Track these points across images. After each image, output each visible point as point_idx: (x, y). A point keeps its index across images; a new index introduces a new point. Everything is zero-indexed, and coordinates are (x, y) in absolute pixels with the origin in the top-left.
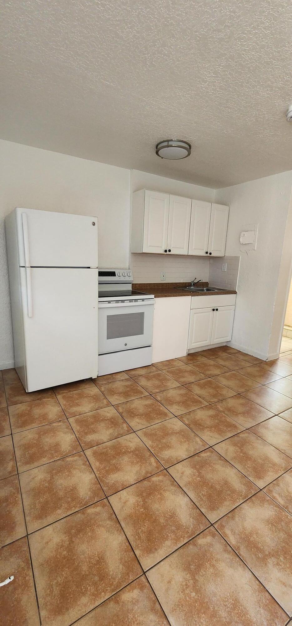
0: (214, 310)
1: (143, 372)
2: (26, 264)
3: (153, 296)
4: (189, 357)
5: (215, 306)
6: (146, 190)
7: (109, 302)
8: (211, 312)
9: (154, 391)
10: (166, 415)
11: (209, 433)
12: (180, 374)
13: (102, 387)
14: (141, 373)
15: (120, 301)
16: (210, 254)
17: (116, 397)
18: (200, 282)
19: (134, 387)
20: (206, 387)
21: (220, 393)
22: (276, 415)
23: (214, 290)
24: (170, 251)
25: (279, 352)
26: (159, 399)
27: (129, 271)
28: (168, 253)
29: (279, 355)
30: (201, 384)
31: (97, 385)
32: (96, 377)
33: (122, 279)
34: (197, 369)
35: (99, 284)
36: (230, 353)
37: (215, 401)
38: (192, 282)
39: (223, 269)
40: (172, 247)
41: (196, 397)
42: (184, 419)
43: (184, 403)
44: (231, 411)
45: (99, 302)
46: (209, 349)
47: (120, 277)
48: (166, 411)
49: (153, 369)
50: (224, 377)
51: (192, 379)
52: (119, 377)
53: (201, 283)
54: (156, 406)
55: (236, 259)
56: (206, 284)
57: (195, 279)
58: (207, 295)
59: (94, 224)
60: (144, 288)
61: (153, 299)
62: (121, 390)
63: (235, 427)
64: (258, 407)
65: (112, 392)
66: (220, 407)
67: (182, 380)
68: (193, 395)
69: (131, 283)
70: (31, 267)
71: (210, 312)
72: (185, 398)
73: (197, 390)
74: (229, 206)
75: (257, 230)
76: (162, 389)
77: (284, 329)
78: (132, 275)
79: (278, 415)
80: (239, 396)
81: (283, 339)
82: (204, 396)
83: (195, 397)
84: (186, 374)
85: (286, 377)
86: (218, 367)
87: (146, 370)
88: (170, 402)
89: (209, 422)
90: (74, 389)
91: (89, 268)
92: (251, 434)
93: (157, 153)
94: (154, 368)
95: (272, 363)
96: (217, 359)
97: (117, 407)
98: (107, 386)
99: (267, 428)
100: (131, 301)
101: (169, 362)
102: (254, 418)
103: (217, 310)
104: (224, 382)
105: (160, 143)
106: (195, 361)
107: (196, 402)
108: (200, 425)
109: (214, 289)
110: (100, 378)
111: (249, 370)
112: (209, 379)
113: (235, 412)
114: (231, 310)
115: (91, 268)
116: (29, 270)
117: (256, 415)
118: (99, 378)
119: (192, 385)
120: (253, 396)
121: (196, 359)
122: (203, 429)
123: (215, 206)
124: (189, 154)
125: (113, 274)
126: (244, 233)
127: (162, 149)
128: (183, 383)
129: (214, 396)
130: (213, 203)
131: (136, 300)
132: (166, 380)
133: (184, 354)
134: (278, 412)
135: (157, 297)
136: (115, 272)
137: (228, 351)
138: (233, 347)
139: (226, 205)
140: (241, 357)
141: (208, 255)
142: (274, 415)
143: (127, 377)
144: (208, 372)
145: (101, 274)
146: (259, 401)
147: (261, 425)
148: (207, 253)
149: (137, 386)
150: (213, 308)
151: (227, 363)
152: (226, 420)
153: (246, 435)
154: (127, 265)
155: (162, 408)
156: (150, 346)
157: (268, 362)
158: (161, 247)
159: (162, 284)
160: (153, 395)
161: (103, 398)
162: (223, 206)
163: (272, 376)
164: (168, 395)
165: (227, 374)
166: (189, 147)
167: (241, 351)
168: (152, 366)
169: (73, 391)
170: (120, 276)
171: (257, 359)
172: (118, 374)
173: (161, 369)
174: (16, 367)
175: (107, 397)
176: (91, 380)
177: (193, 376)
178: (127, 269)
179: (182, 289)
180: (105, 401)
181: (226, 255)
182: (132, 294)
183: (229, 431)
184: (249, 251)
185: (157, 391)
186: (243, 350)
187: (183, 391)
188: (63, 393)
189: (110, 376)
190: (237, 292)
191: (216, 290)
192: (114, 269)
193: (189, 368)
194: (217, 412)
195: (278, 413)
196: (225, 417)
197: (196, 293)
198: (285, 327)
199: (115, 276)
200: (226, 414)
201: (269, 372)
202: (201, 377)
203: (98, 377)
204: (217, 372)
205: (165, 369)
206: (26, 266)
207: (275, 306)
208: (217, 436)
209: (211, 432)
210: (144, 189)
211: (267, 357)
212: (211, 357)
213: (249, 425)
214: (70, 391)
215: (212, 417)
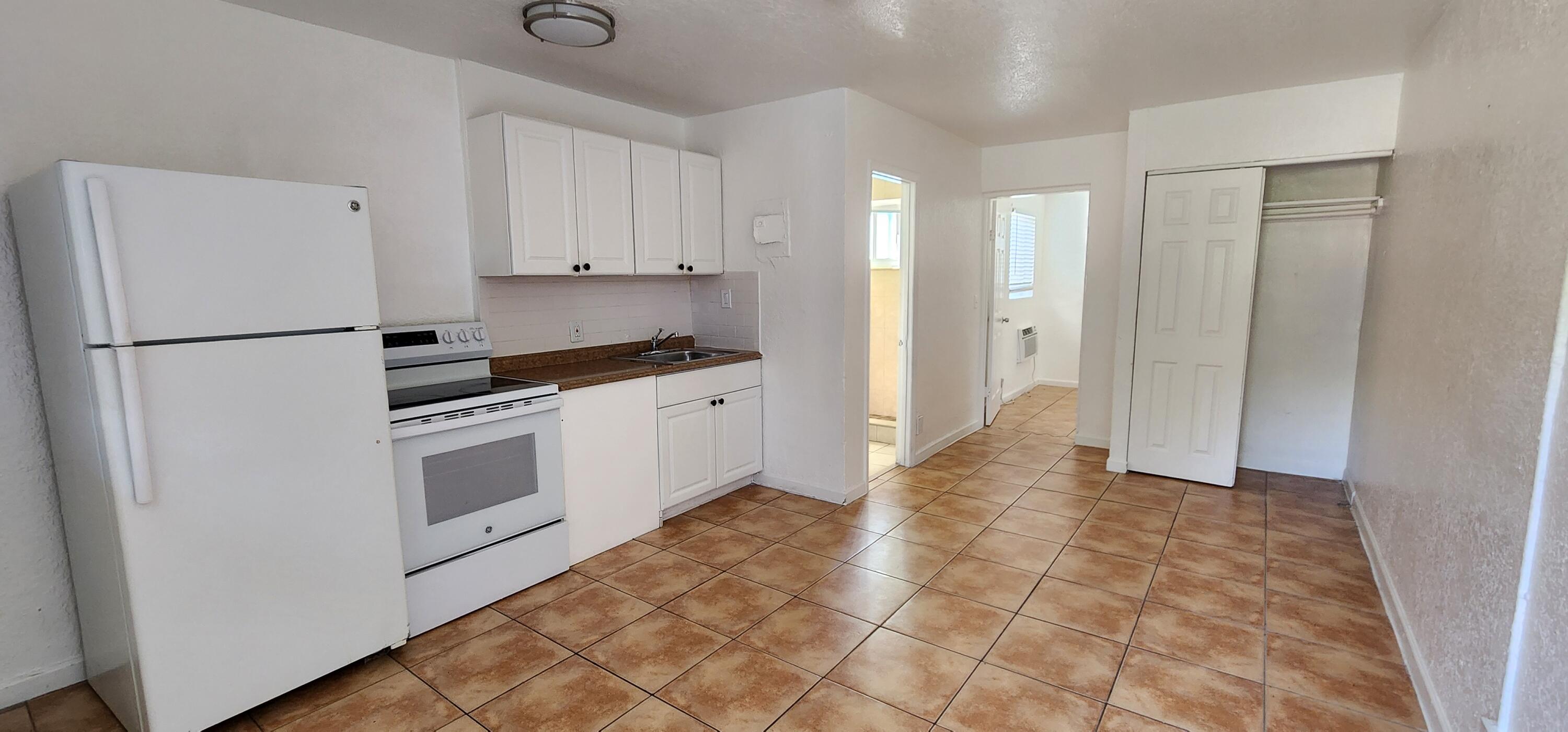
0: (714, 403)
1: (547, 595)
2: (116, 338)
3: (554, 388)
4: (667, 529)
5: (715, 392)
6: (505, 115)
7: (426, 419)
8: (708, 410)
9: (585, 641)
10: (624, 697)
11: (738, 714)
12: (650, 580)
13: (425, 669)
14: (543, 599)
15: (459, 413)
16: (690, 269)
17: (474, 685)
18: (673, 336)
19: (526, 642)
20: (719, 596)
21: (753, 606)
22: (879, 627)
23: (710, 356)
24: (587, 267)
25: (868, 479)
26: (601, 658)
27: (478, 325)
28: (583, 272)
29: (868, 486)
30: (704, 593)
31: (409, 666)
32: (405, 642)
33: (459, 349)
34: (692, 556)
35: (387, 369)
36: (763, 500)
37: (743, 629)
38: (653, 338)
39: (723, 303)
40: (591, 258)
41: (697, 629)
42: (674, 695)
43: (670, 654)
44: (786, 643)
45: (392, 423)
46: (713, 501)
47: (451, 345)
48: (625, 686)
49: (575, 581)
50: (759, 563)
51: (681, 585)
52: (476, 625)
53: (676, 341)
54: (594, 683)
55: (751, 277)
56: (688, 342)
57: (661, 331)
58: (694, 369)
59: (356, 207)
60: (525, 367)
61: (556, 394)
62: (487, 663)
63: (797, 679)
64: (840, 616)
65: (460, 675)
66: (757, 639)
67: (657, 592)
68: (689, 625)
69: (486, 358)
70: (136, 344)
71: (707, 408)
72: (670, 639)
73: (697, 611)
74: (720, 158)
75: (786, 213)
76: (607, 630)
77: (871, 424)
78: (488, 336)
79: (884, 625)
80: (796, 601)
81: (872, 447)
82: (717, 623)
83: (695, 630)
84: (665, 576)
85: (888, 535)
86: (740, 539)
87: (555, 588)
88: (632, 659)
89: (735, 686)
90: (332, 698)
91: (351, 329)
92: (832, 687)
93: (527, 27)
94: (577, 577)
95: (857, 507)
96: (736, 522)
97: (480, 715)
98: (440, 661)
99: (864, 663)
100: (492, 408)
101: (619, 553)
102: (833, 645)
103: (721, 401)
104: (759, 574)
105: (533, 7)
106: (683, 537)
107: (698, 641)
108: (715, 699)
109: (707, 351)
110: (417, 641)
111: (811, 532)
112: (724, 575)
113: (792, 643)
114: (755, 396)
115: (356, 329)
116: (126, 356)
117: (839, 636)
118: (412, 642)
119: (684, 602)
120: (826, 595)
121: (685, 532)
122: (723, 709)
123: (685, 155)
124: (611, 38)
125: (429, 338)
126: (760, 219)
127: (540, 21)
128: (658, 600)
129: (741, 615)
130: (683, 150)
131: (507, 405)
132: (613, 602)
133: (654, 523)
134: (882, 619)
135: (566, 390)
136: (434, 332)
137: (760, 496)
138: (769, 486)
139: (712, 155)
140: (791, 506)
141: (685, 271)
142: (875, 627)
143: (502, 619)
144: (720, 559)
145: (390, 341)
146: (838, 602)
147: (852, 659)
148: (681, 267)
149: (535, 639)
150: (713, 399)
151: (760, 528)
152: (776, 669)
153: (823, 693)
154: (468, 309)
155: (613, 683)
156: (559, 521)
157: (849, 506)
158: (564, 258)
159: (574, 350)
160: (584, 651)
161: (435, 697)
162: (706, 156)
163: (860, 536)
164: (624, 642)
165: (763, 554)
166: (610, 22)
167: (787, 490)
168: (570, 573)
169: (327, 704)
170: (451, 342)
171: (824, 504)
172: (473, 617)
173: (598, 576)
174: (92, 675)
175: (445, 693)
176: (387, 655)
177: (683, 577)
178: (471, 322)
179: (631, 361)
180: (441, 707)
181: (727, 270)
182: (493, 386)
183: (783, 694)
184: (776, 259)
185: (594, 638)
186: (793, 488)
187: (662, 623)
188: (293, 718)
189: (447, 630)
190: (762, 355)
191: (713, 355)
192: (431, 324)
193: (669, 558)
194: (752, 654)
195: (882, 621)
196: (771, 661)
197: (667, 367)
198: (872, 421)
199: (437, 342)
200: (774, 655)
201: (853, 529)
202: (703, 576)
203: (408, 640)
204: (740, 553)
205: (609, 574)
206: (117, 343)
207: (846, 378)
208: (758, 715)
209: (743, 710)
210: (501, 113)
211: (845, 495)
212: (720, 520)
213: (824, 668)
214: (318, 706)
215: (742, 671)
